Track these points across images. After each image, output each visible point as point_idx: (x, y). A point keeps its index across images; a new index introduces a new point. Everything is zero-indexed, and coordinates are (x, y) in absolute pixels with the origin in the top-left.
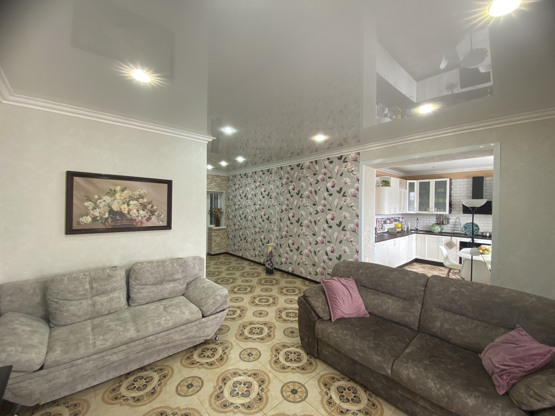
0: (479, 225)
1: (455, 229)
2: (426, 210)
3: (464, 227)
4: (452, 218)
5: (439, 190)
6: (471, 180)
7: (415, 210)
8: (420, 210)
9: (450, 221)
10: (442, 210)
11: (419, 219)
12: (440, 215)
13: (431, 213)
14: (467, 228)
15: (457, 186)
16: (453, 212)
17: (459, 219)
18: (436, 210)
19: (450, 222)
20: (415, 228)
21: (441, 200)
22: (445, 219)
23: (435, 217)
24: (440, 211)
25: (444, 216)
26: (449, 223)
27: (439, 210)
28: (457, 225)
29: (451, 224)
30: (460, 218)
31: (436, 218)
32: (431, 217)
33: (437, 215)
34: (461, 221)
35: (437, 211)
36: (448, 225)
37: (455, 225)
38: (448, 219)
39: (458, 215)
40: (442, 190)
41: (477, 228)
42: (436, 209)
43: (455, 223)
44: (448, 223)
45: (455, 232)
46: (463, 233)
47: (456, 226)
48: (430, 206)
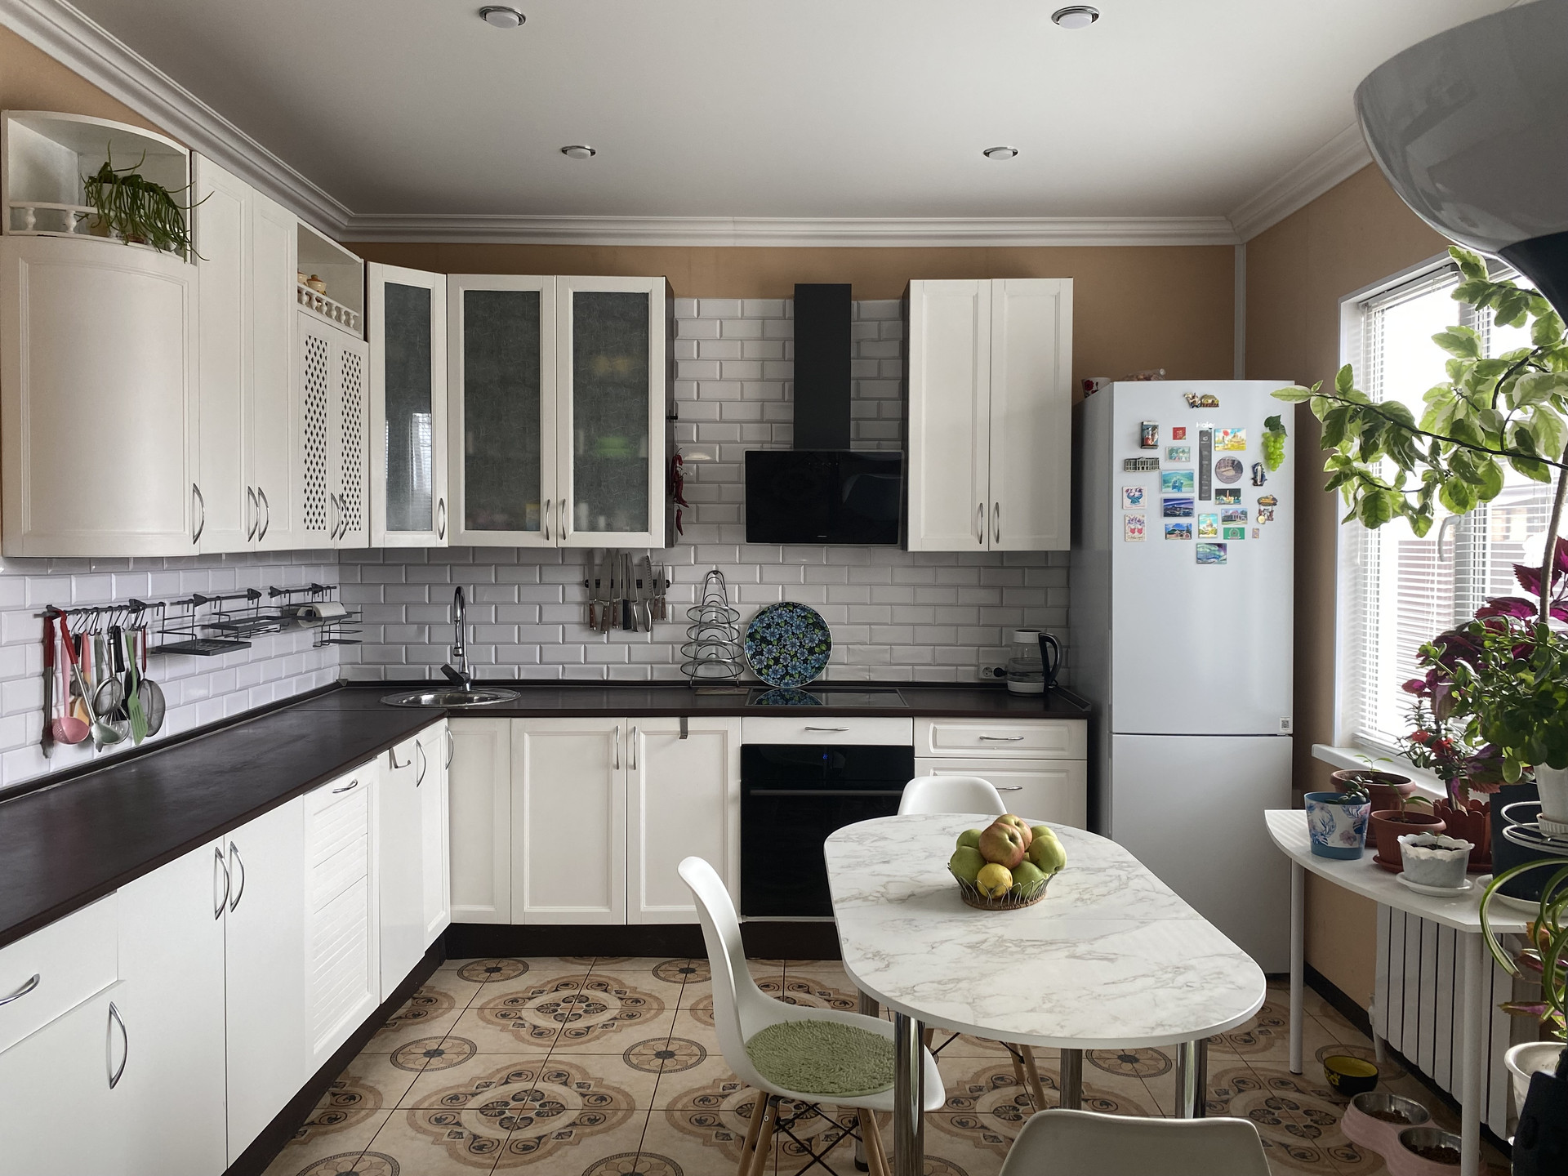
0: (826, 615)
1: (703, 654)
2: (516, 523)
3: (751, 636)
4: (683, 574)
5: (602, 366)
6: (781, 307)
7: (441, 519)
8: (473, 522)
9: (672, 594)
10: (621, 517)
11: (469, 597)
12: (612, 554)
13: (551, 543)
14: (764, 640)
15: (708, 349)
16: (690, 534)
17: (723, 584)
18: (584, 522)
19: (669, 608)
20: (446, 669)
21: (614, 446)
22: (639, 584)
23: (576, 575)
24: (610, 528)
25: (636, 560)
26: (663, 616)
27: (602, 521)
28: (709, 625)
29: (674, 623)
30: (729, 573)
31: (586, 584)
32: (551, 575)
33: (589, 553)
34: (734, 593)
35: (593, 528)
36: (661, 631)
37: (701, 625)
38: (660, 584)
39: (714, 557)
40: (622, 366)
41: (818, 635)
42: (584, 508)
43: (701, 608)
44: (659, 613)
45: (703, 672)
46: (743, 677)
47: (704, 635)
48: (548, 492)
